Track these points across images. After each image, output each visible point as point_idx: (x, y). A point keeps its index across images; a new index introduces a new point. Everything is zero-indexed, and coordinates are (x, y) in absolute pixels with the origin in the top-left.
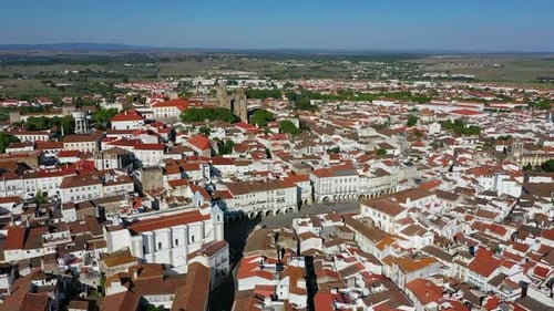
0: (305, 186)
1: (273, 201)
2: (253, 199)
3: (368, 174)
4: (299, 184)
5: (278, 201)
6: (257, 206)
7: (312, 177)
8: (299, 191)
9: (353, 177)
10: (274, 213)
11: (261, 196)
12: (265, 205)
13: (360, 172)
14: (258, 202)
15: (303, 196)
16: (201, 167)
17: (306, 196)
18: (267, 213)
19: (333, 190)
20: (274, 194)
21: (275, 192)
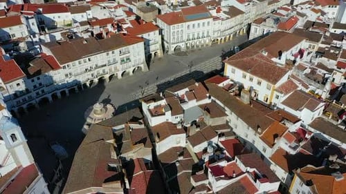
0: (153, 36)
1: (115, 62)
2: (88, 65)
3: (222, 15)
4: (145, 36)
5: (123, 61)
6: (95, 72)
7: (160, 23)
8: (147, 45)
9: (206, 21)
10: (120, 76)
11: (100, 59)
12: (107, 69)
13: (214, 13)
14: (97, 67)
15: (152, 48)
16: (23, 20)
17: (155, 48)
18: (111, 78)
19: (185, 38)
20: (116, 54)
21: (117, 51)
